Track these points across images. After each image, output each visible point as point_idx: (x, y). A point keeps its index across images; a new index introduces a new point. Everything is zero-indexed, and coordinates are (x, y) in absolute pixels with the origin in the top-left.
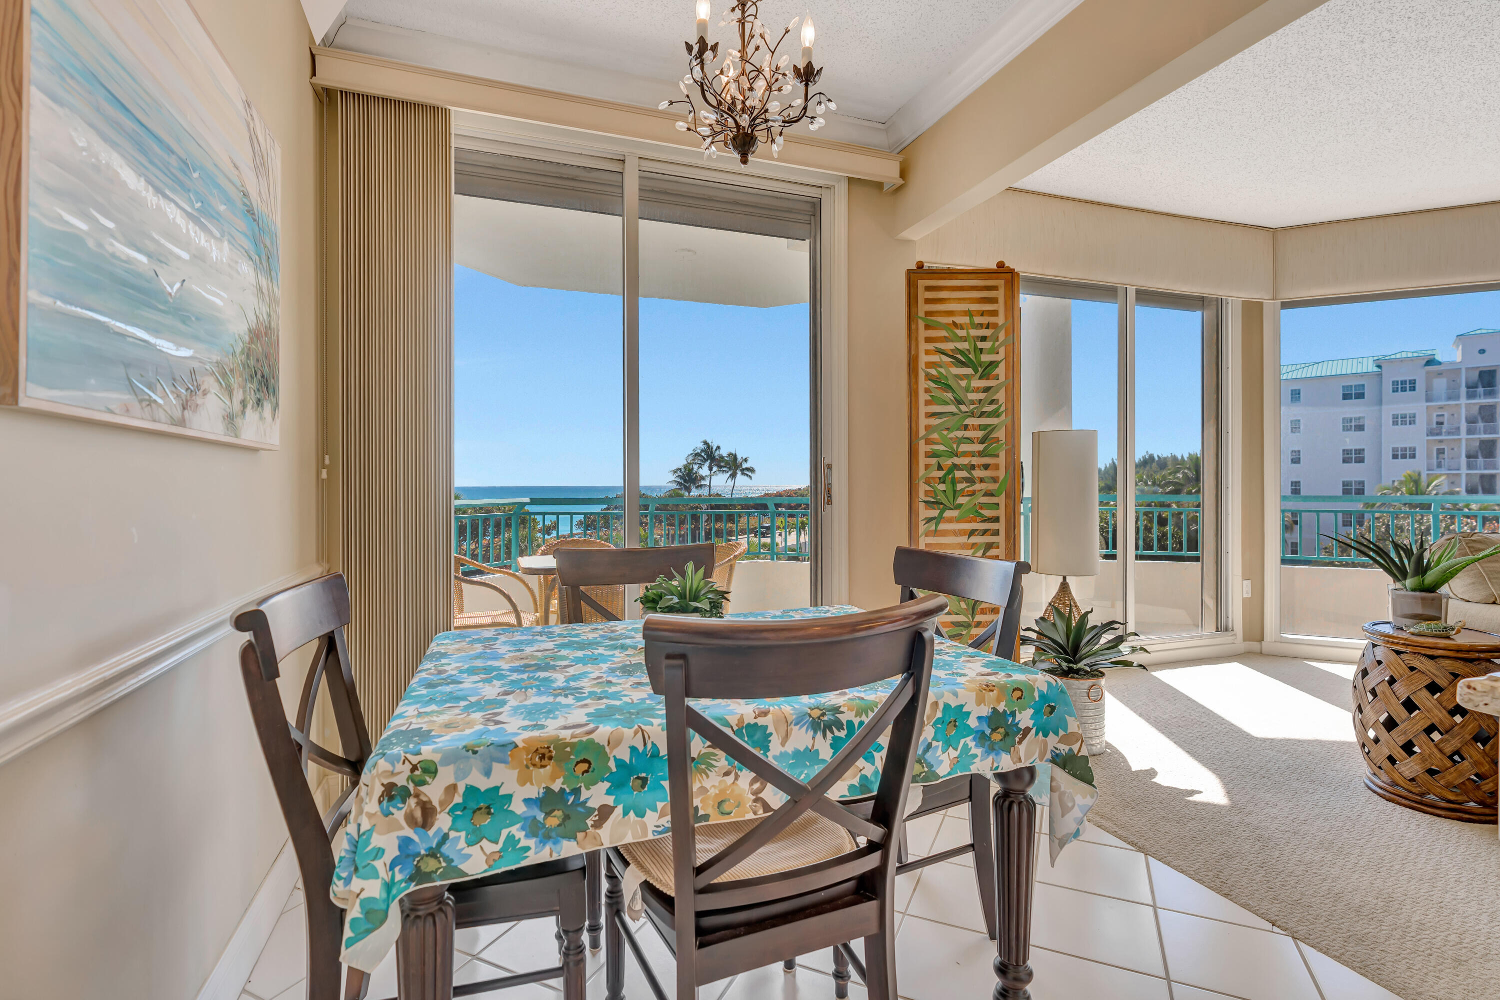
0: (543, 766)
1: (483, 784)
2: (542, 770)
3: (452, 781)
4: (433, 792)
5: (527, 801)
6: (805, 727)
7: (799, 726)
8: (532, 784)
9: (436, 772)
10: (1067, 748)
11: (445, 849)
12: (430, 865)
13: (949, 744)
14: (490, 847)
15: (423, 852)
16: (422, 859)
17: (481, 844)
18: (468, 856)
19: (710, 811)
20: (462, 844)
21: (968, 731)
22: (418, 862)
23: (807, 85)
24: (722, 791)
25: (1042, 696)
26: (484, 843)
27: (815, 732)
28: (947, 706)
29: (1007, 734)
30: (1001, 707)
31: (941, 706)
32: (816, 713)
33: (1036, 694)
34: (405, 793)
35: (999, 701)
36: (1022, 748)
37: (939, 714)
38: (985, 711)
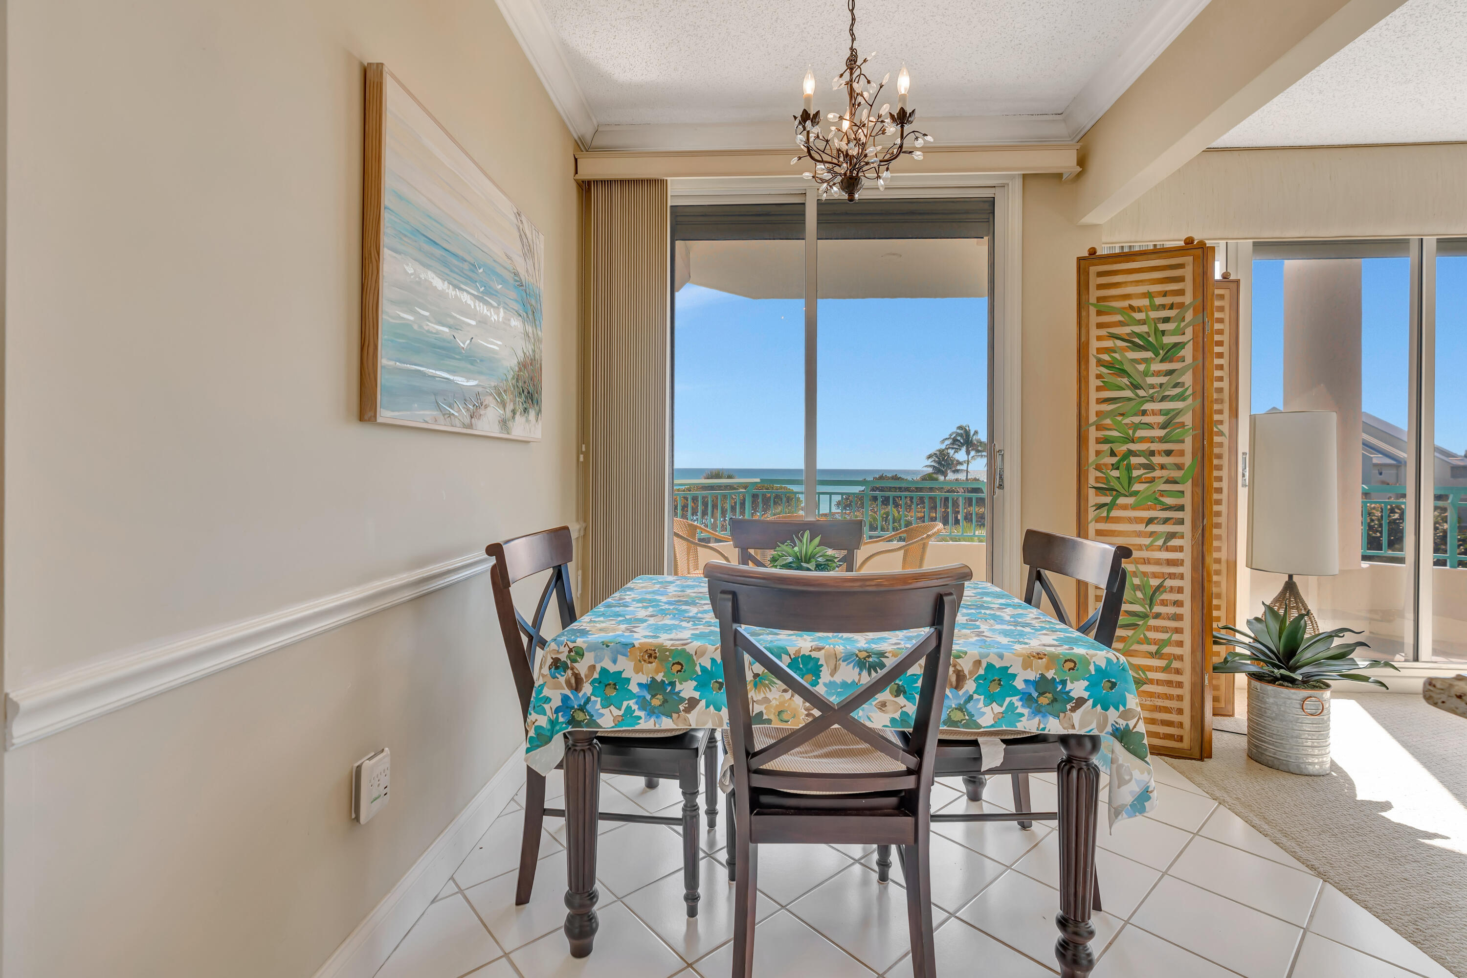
0: (650, 663)
1: (612, 668)
2: (649, 665)
3: (593, 663)
4: (582, 667)
5: (640, 685)
6: (852, 664)
7: (846, 663)
8: (643, 673)
9: (583, 655)
10: (1124, 723)
11: (588, 707)
12: (580, 716)
13: (991, 699)
14: (616, 712)
15: (576, 707)
16: (575, 711)
17: (610, 708)
18: (603, 715)
19: (772, 717)
20: (598, 706)
21: (1015, 691)
22: (573, 712)
23: (902, 127)
24: (782, 703)
25: (1098, 669)
26: (612, 707)
27: (861, 670)
28: (990, 666)
29: (1054, 700)
30: (1050, 675)
31: (984, 665)
32: (863, 655)
33: (1092, 668)
34: (565, 667)
35: (1048, 668)
36: (1076, 716)
37: (981, 672)
38: (1032, 675)
